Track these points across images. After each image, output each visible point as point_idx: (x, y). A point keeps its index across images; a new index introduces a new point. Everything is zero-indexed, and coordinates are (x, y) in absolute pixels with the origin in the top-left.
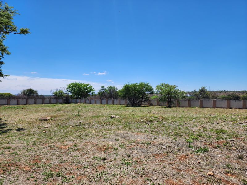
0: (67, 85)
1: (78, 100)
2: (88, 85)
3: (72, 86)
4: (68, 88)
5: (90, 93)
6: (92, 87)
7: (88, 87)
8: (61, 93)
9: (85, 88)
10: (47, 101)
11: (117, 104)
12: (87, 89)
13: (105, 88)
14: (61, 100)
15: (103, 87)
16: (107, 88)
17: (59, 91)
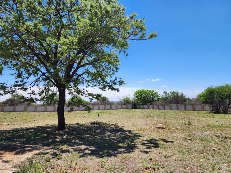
0: (134, 92)
1: (146, 106)
2: (153, 91)
3: (139, 93)
4: (135, 95)
5: (156, 99)
6: (158, 93)
7: (153, 93)
8: (128, 99)
9: (150, 94)
10: (119, 106)
11: (190, 110)
12: (152, 95)
13: (167, 93)
14: (130, 106)
15: (165, 92)
16: (170, 94)
17: (127, 98)
